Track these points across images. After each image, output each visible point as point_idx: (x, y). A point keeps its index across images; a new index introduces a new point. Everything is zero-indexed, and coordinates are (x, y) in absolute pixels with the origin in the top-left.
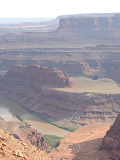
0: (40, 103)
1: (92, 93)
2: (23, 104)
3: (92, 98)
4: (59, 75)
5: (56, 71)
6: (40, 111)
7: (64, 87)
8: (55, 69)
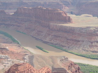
0: (50, 36)
1: (93, 27)
2: (34, 36)
5: (60, 12)
7: (67, 23)
8: (59, 10)
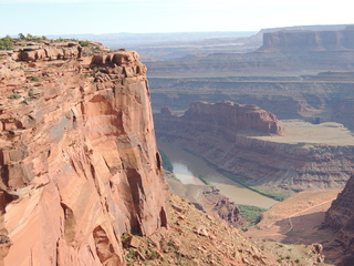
0: (233, 159)
2: (208, 159)
3: (311, 152)
4: (262, 117)
5: (258, 111)
6: (233, 169)
8: (257, 108)
